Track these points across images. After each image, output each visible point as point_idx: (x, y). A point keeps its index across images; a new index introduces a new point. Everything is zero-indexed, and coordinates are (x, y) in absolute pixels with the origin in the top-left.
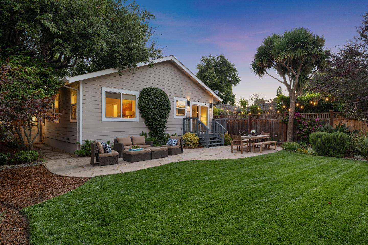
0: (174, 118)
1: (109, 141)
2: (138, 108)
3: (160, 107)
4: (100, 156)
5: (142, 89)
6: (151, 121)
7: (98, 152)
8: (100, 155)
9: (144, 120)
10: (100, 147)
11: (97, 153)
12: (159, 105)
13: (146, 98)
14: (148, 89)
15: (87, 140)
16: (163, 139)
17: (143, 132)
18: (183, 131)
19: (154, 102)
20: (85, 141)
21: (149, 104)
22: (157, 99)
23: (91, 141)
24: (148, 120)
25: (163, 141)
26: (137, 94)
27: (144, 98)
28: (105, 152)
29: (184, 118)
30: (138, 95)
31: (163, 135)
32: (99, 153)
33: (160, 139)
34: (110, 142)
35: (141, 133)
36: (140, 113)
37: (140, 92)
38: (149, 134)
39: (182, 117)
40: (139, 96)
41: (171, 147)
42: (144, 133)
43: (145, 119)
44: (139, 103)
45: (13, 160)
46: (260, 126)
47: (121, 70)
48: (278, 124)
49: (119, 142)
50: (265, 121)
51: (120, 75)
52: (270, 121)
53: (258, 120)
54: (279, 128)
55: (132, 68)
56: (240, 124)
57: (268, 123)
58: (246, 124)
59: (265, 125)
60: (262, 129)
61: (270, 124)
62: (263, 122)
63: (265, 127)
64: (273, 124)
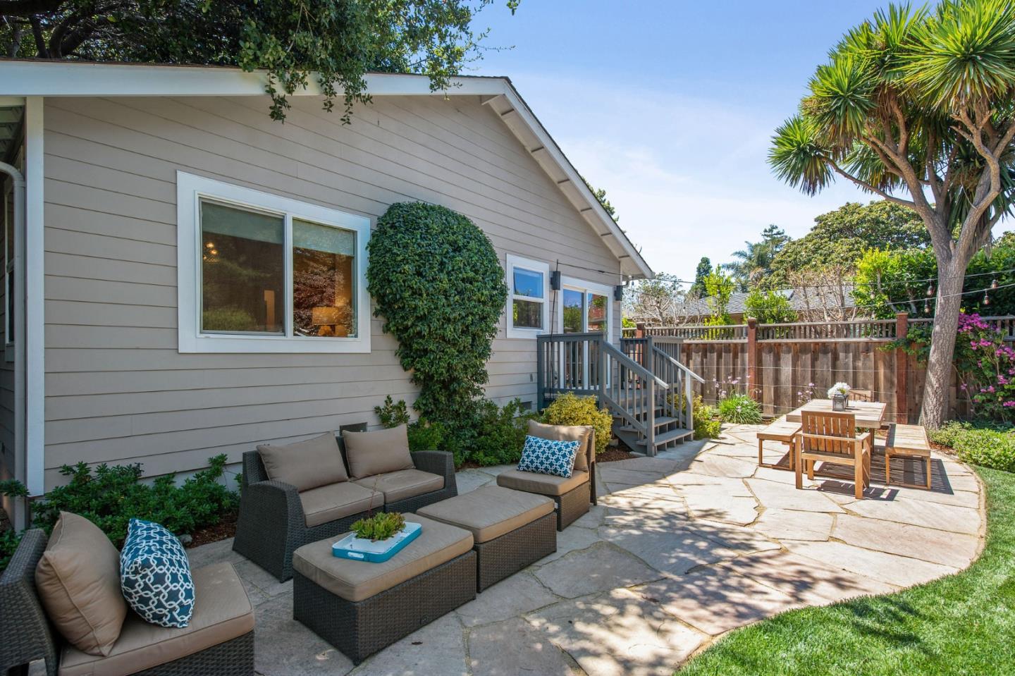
0: (509, 336)
1: (223, 457)
2: (370, 289)
3: (467, 286)
5: (388, 207)
6: (426, 351)
9: (396, 345)
12: (463, 280)
13: (406, 246)
14: (411, 206)
15: (82, 466)
16: (474, 426)
17: (389, 400)
18: (536, 386)
19: (442, 264)
20: (67, 470)
21: (419, 274)
22: (454, 251)
23: (103, 470)
24: (415, 346)
25: (473, 436)
26: (363, 227)
27: (396, 243)
28: (133, 619)
29: (541, 339)
30: (369, 233)
31: (472, 407)
33: (462, 428)
34: (227, 462)
35: (382, 405)
36: (376, 314)
37: (376, 221)
38: (416, 407)
39: (531, 335)
40: (373, 235)
42: (395, 403)
43: (400, 339)
44: (371, 270)
46: (794, 365)
47: (280, 91)
48: (868, 356)
49: (272, 471)
50: (812, 346)
51: (276, 115)
52: (833, 345)
53: (786, 344)
54: (872, 371)
55: (340, 90)
56: (712, 359)
57: (825, 352)
58: (735, 357)
59: (814, 360)
60: (799, 374)
61: (835, 358)
62: (804, 349)
63: (813, 366)
64: (846, 357)
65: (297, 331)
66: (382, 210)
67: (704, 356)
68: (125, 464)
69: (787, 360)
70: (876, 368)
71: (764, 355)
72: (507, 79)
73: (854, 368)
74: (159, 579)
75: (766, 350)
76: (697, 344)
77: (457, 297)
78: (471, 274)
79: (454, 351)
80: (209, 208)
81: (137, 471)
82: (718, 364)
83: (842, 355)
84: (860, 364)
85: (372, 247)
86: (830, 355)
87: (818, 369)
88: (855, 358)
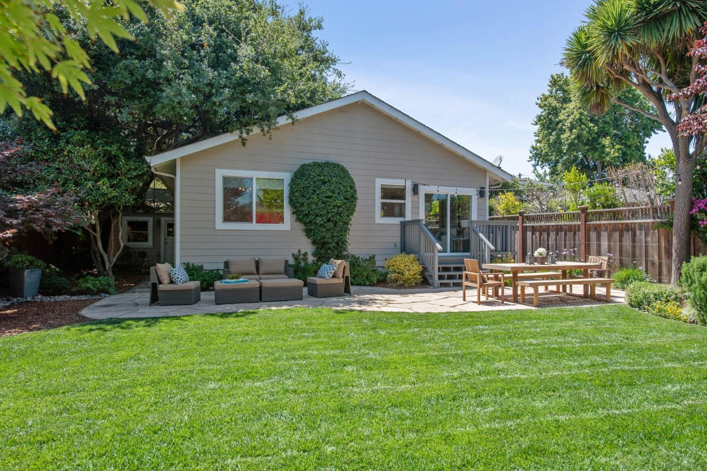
0: (376, 222)
2: (290, 203)
3: (328, 199)
4: (159, 289)
5: (299, 167)
7: (157, 282)
8: (161, 287)
9: (303, 227)
10: (162, 274)
11: (156, 284)
15: (188, 263)
17: (299, 251)
20: (185, 264)
21: (303, 196)
26: (287, 177)
28: (172, 282)
29: (401, 222)
30: (289, 179)
32: (160, 283)
35: (296, 253)
36: (293, 213)
37: (293, 173)
39: (396, 221)
40: (291, 180)
41: (315, 280)
42: (302, 252)
43: (303, 223)
44: (289, 195)
45: (74, 290)
46: (609, 241)
47: (244, 135)
48: (654, 233)
49: (230, 267)
50: (620, 226)
51: (244, 144)
52: (633, 225)
53: (604, 224)
54: (657, 244)
55: (266, 129)
56: (561, 235)
57: (628, 231)
58: (575, 234)
59: (621, 236)
60: (612, 247)
61: (634, 235)
62: (615, 228)
63: (621, 241)
64: (641, 234)
65: (257, 222)
66: (296, 168)
67: (557, 234)
68: (199, 264)
69: (604, 235)
70: (659, 242)
71: (591, 233)
72: (364, 91)
73: (646, 242)
74: (175, 274)
75: (592, 229)
76: (553, 226)
77: (322, 205)
78: (330, 194)
79: (324, 230)
80: (226, 179)
81: (202, 267)
82: (565, 241)
83: (638, 232)
84: (649, 239)
85: (291, 185)
86: (630, 232)
87: (624, 244)
88: (646, 235)
